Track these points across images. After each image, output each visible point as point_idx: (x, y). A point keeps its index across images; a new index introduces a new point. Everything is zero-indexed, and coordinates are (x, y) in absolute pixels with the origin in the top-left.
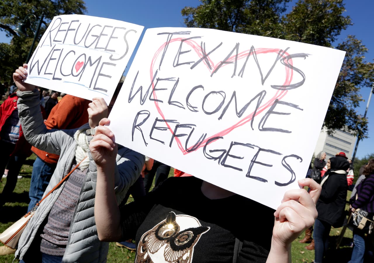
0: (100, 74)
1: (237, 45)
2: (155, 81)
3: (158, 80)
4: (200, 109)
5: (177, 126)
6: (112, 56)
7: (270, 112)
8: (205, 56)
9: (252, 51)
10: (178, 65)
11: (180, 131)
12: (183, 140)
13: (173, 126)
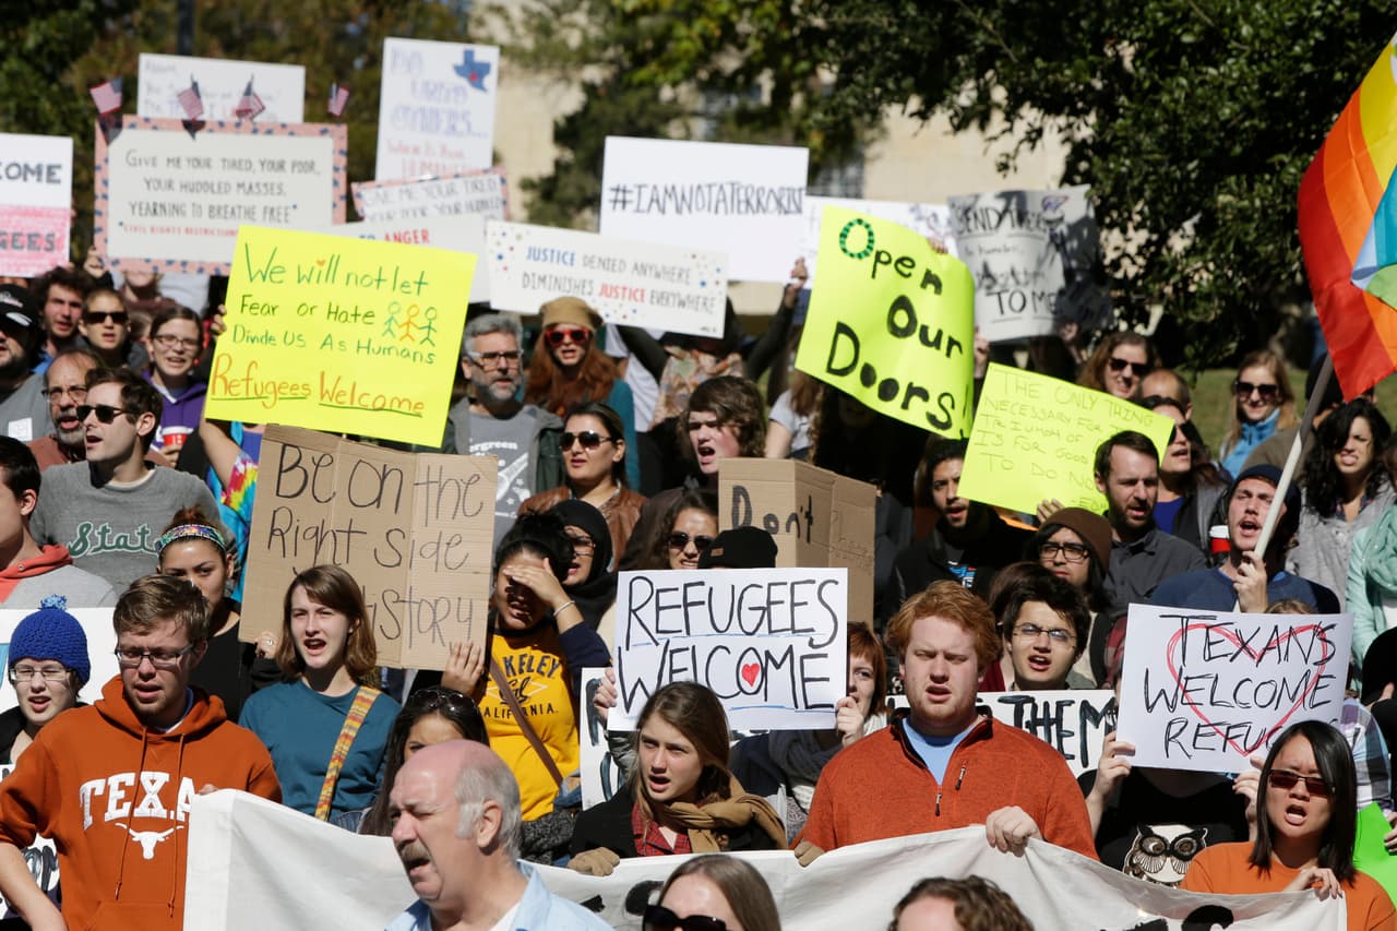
0: (804, 680)
1: (1276, 628)
2: (1183, 681)
3: (1187, 679)
4: (1252, 703)
5: (1229, 728)
6: (812, 640)
7: (1316, 688)
8: (1244, 645)
9: (1292, 632)
10: (1210, 658)
11: (1233, 733)
12: (1240, 741)
13: (1223, 729)
